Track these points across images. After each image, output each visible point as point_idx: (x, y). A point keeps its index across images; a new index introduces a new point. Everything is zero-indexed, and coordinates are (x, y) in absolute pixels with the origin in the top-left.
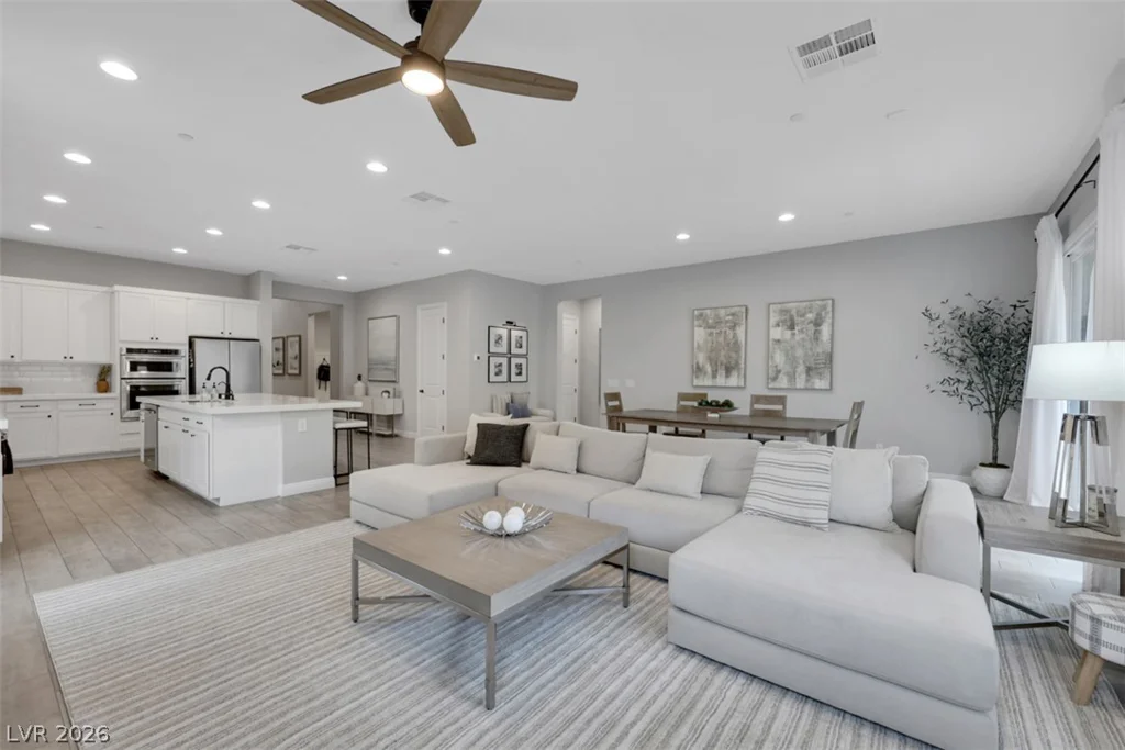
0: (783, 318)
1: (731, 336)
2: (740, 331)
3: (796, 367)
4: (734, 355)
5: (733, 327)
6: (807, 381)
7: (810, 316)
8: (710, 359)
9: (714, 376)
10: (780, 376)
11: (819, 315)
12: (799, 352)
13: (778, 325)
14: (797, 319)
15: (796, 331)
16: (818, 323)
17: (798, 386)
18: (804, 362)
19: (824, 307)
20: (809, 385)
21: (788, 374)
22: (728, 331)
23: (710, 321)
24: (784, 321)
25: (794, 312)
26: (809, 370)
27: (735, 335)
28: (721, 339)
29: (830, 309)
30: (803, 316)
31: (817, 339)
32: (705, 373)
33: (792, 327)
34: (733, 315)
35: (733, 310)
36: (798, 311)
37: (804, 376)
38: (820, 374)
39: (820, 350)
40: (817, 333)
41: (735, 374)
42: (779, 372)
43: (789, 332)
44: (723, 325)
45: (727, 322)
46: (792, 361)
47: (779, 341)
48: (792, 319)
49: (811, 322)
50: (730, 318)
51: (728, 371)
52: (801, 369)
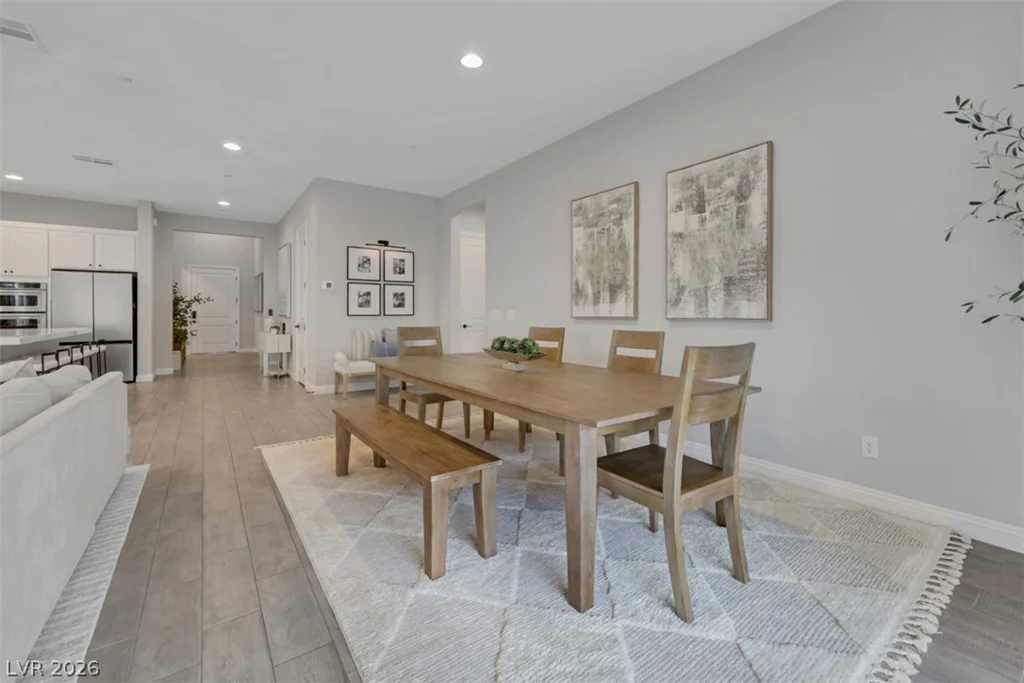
0: (689, 192)
1: (615, 237)
2: (628, 225)
3: (710, 280)
4: (620, 265)
5: (619, 222)
6: (727, 304)
7: (731, 183)
8: (591, 274)
9: (596, 301)
10: (686, 296)
11: (744, 177)
12: (714, 253)
13: (679, 208)
14: (709, 193)
15: (707, 214)
16: (742, 195)
17: (711, 315)
18: (721, 270)
19: (754, 162)
20: (730, 313)
21: (695, 293)
22: (613, 227)
23: (591, 215)
24: (688, 200)
25: (703, 181)
26: (729, 283)
27: (621, 234)
28: (604, 243)
29: (763, 162)
30: (718, 184)
31: (741, 225)
32: (586, 297)
33: (700, 209)
34: (618, 200)
35: (617, 193)
36: (709, 177)
37: (721, 296)
38: (748, 291)
39: (746, 245)
40: (742, 211)
41: (621, 297)
42: (681, 290)
43: (697, 217)
44: (605, 219)
45: (611, 213)
46: (701, 266)
47: (680, 235)
48: (701, 194)
49: (732, 193)
50: (615, 206)
51: (614, 290)
52: (716, 281)
